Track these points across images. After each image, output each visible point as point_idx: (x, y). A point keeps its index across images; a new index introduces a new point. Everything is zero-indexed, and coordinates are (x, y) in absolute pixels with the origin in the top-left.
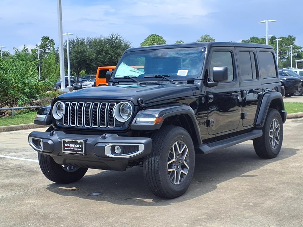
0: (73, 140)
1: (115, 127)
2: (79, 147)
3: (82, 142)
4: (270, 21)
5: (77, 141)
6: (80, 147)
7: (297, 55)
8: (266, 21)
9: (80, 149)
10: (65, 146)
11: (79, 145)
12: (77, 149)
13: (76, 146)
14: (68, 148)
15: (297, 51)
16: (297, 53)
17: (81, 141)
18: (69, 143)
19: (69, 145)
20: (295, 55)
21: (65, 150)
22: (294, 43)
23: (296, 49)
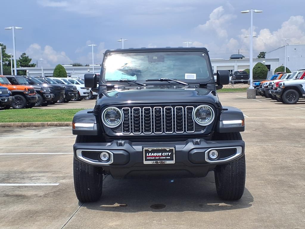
0: (160, 148)
1: (195, 131)
2: (167, 155)
3: (173, 149)
4: (17, 28)
5: (166, 148)
6: (169, 155)
7: (8, 63)
8: (12, 28)
9: (169, 158)
10: (147, 155)
11: (167, 153)
12: (165, 158)
13: (163, 155)
14: (151, 158)
15: (9, 59)
16: (8, 61)
17: (171, 148)
18: (153, 151)
19: (153, 154)
20: (6, 64)
21: (146, 160)
22: (5, 51)
23: (7, 57)
